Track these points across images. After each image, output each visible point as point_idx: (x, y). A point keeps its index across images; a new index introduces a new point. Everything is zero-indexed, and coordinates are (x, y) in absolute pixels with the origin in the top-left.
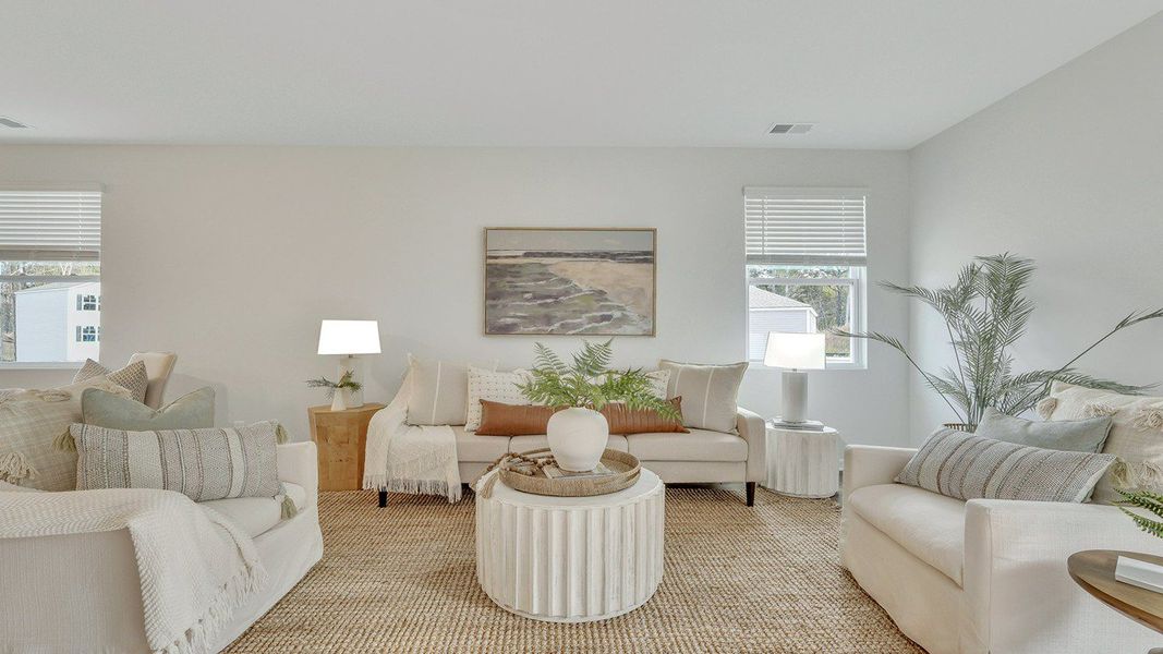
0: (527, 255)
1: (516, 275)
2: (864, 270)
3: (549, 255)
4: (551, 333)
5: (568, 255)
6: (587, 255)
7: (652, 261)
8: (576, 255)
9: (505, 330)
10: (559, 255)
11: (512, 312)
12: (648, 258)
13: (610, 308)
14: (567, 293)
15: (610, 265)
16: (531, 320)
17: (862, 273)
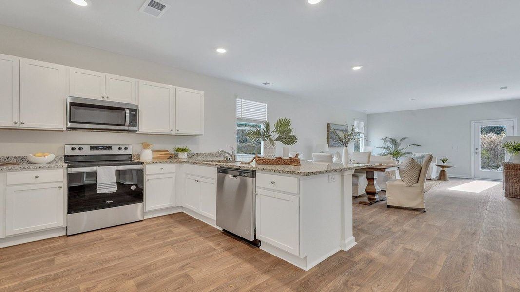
0: (335, 130)
1: (333, 134)
6: (341, 130)
9: (332, 146)
10: (338, 130)
11: (332, 142)
16: (335, 144)
17: (363, 136)
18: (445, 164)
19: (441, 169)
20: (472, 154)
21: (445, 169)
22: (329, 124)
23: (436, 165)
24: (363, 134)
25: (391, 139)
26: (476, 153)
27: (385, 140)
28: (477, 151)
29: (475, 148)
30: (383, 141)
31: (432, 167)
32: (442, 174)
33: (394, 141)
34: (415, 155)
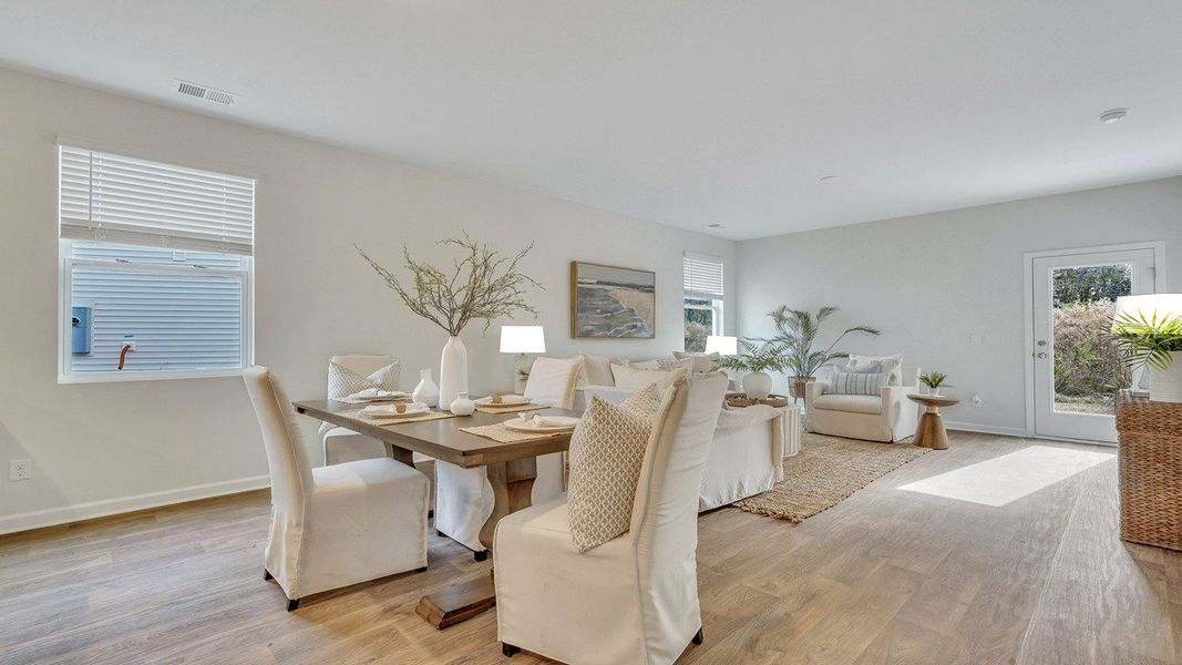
0: (598, 283)
1: (593, 296)
2: (721, 302)
3: (609, 284)
4: (610, 337)
5: (618, 285)
6: (627, 286)
7: (653, 292)
8: (621, 285)
9: (587, 335)
10: (614, 284)
11: (590, 321)
12: (651, 289)
13: (636, 320)
14: (617, 310)
15: (636, 292)
16: (600, 327)
17: (720, 304)
18: (937, 394)
19: (925, 409)
20: (1029, 358)
21: (936, 410)
22: (573, 265)
23: (910, 397)
24: (720, 298)
25: (796, 312)
26: (1040, 356)
27: (779, 318)
28: (1043, 349)
29: (1038, 340)
30: (772, 322)
31: (898, 404)
32: (928, 424)
33: (804, 319)
34: (855, 362)
